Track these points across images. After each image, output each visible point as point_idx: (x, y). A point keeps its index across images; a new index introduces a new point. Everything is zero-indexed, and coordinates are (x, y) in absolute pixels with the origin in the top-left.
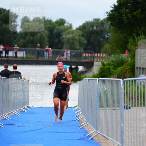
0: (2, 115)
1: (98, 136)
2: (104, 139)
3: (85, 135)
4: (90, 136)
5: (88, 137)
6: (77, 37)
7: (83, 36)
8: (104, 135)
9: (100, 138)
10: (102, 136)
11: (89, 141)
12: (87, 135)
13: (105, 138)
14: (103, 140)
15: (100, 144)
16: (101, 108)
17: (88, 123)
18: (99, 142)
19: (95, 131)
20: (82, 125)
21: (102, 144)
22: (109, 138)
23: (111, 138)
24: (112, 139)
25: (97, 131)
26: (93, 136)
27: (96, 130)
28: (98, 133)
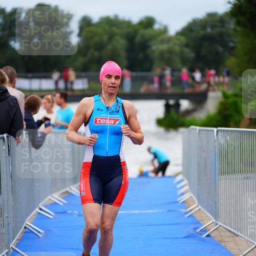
0: (50, 197)
1: (218, 231)
2: (230, 235)
3: (195, 229)
4: (204, 231)
5: (201, 232)
6: (177, 49)
7: (187, 45)
8: (230, 229)
9: (222, 234)
10: (226, 230)
11: (203, 240)
12: (199, 228)
13: (232, 234)
14: (228, 237)
15: (223, 244)
16: (223, 177)
17: (200, 207)
18: (220, 241)
19: (213, 222)
20: (191, 210)
21: (227, 244)
22: (239, 234)
23: (242, 234)
24: (245, 236)
25: (217, 222)
26: (211, 231)
27: (216, 219)
28: (218, 225)
